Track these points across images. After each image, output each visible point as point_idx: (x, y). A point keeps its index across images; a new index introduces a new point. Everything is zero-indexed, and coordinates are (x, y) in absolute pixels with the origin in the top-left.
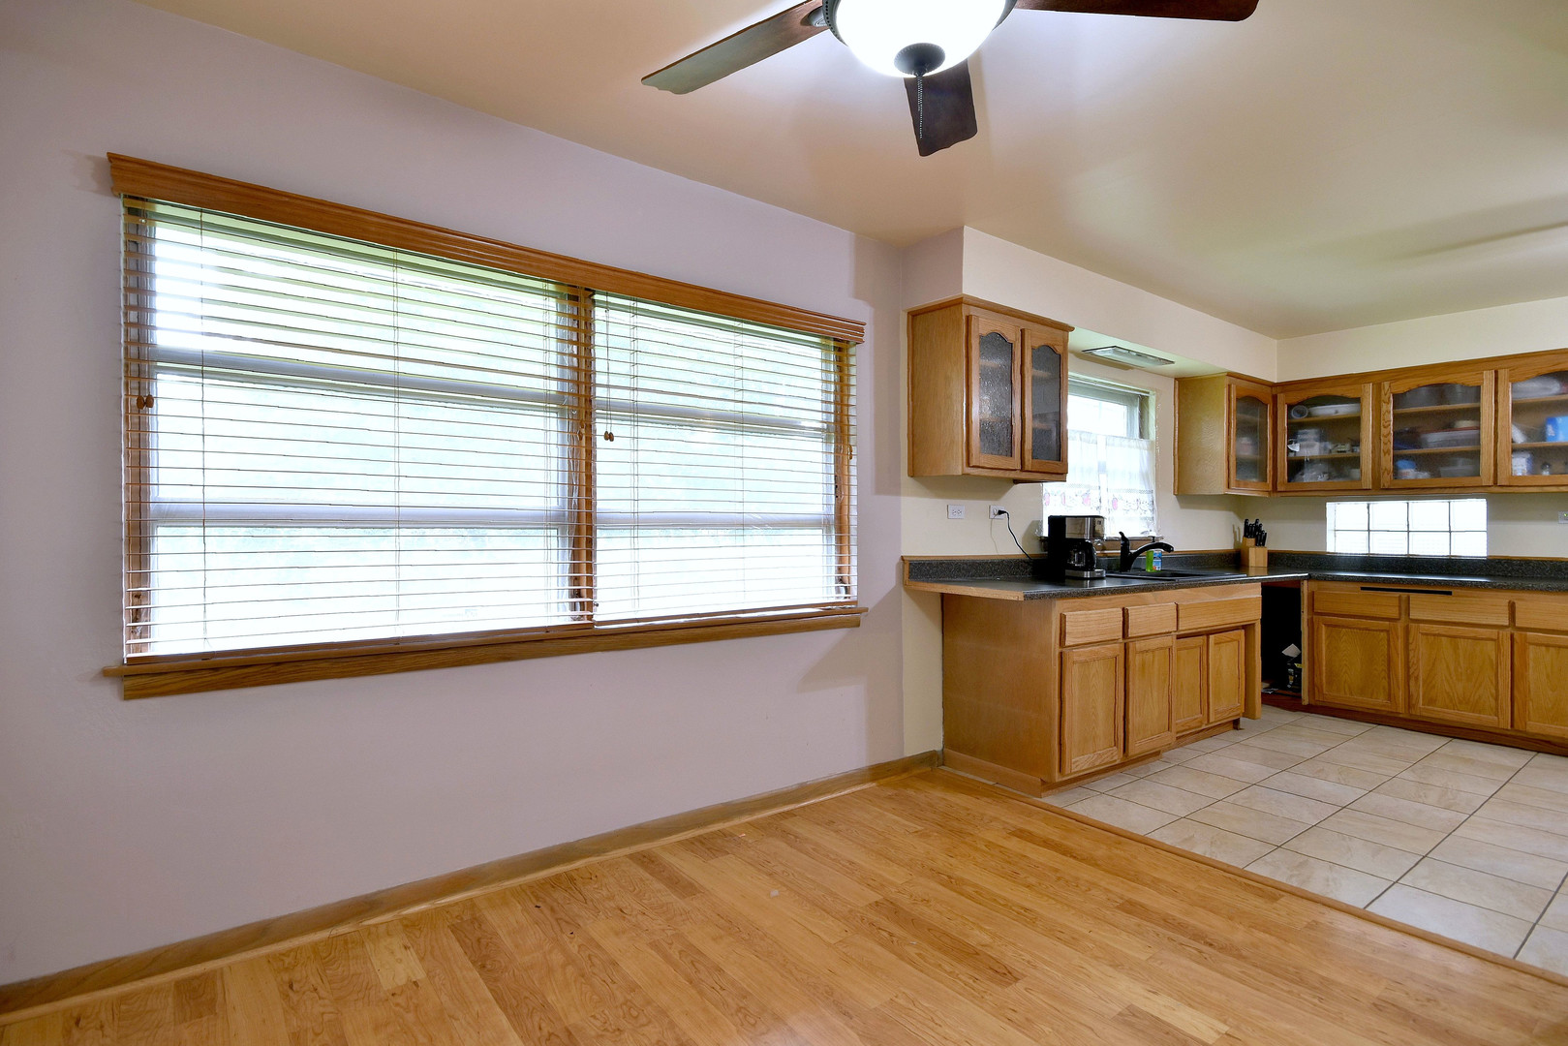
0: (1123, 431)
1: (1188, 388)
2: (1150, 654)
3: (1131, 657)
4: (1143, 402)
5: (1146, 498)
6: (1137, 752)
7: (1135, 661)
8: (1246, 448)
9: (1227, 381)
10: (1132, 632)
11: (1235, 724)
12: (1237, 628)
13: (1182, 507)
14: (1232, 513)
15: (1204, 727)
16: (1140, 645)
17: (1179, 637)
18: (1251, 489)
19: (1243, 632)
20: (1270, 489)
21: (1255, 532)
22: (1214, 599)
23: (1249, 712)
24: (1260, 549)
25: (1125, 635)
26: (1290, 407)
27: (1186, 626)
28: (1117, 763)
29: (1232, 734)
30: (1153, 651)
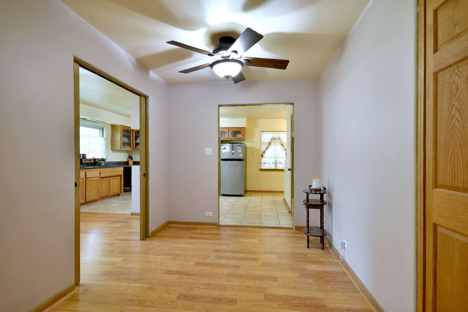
0: (98, 135)
1: (113, 127)
2: (92, 181)
3: (87, 181)
4: (103, 129)
5: (104, 150)
6: (89, 200)
7: (88, 183)
8: (126, 140)
9: (121, 126)
10: (87, 177)
11: (119, 195)
12: (118, 176)
13: (113, 152)
14: (127, 153)
15: (109, 196)
16: (89, 179)
17: (100, 178)
18: (128, 148)
19: (120, 177)
20: (132, 148)
21: (130, 157)
22: (110, 170)
23: (121, 192)
24: (132, 161)
25: (86, 177)
26: (135, 133)
27: (102, 175)
28: (84, 202)
29: (118, 197)
30: (93, 180)
